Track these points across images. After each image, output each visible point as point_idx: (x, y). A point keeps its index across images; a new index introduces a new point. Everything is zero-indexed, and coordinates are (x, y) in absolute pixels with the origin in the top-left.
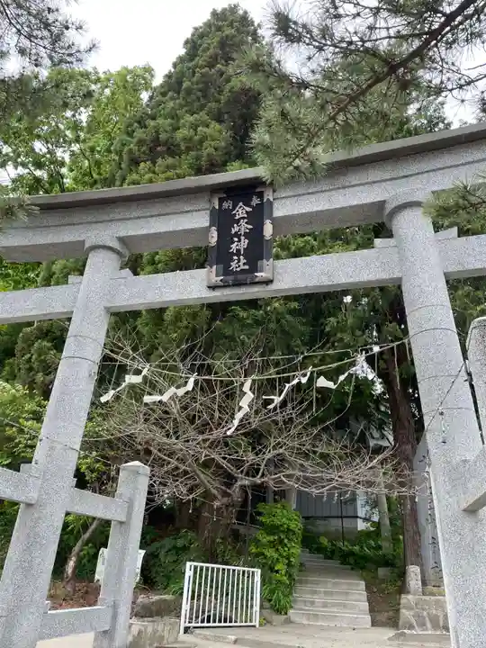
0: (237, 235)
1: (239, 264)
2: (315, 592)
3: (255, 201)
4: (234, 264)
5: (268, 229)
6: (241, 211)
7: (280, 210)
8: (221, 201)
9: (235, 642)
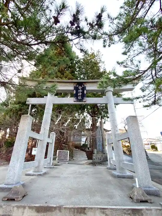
0: (79, 92)
1: (80, 98)
2: (77, 155)
3: (83, 86)
4: (79, 98)
5: (85, 92)
6: (80, 88)
7: (87, 88)
8: (76, 85)
9: (68, 163)
